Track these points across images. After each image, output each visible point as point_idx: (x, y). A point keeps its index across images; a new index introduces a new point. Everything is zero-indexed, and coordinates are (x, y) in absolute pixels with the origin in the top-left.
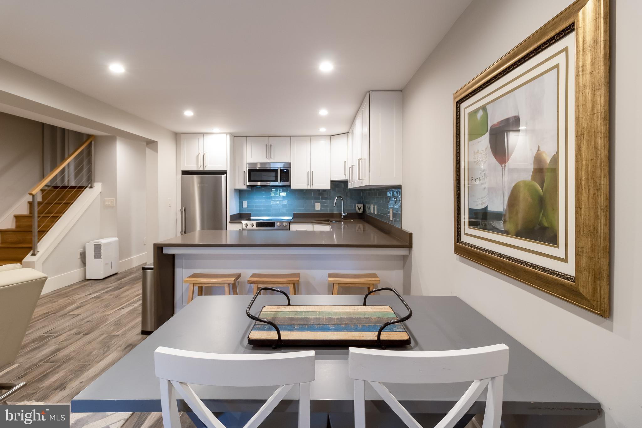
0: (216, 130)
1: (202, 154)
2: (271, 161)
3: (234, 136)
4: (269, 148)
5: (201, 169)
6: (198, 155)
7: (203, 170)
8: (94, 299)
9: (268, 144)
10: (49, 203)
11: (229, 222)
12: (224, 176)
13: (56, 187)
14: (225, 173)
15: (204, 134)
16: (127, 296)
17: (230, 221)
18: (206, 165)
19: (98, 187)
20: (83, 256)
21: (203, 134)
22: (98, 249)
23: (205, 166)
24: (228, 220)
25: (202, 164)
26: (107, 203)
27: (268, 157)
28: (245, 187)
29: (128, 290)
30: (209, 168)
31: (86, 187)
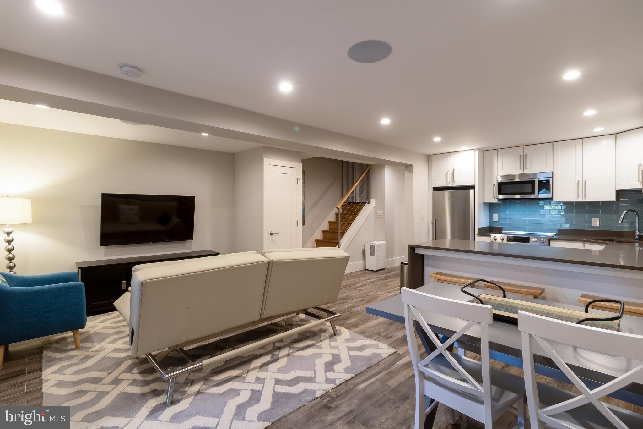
0: (464, 148)
1: (451, 172)
2: (526, 172)
3: (483, 151)
4: (523, 159)
5: (450, 185)
6: (447, 172)
7: (451, 185)
8: (371, 283)
9: (522, 155)
10: (346, 214)
11: (477, 235)
12: (472, 191)
13: (349, 203)
14: (473, 187)
15: (453, 153)
16: (391, 285)
17: (478, 233)
18: (455, 181)
19: (373, 202)
20: (364, 252)
21: (451, 153)
22: (373, 247)
23: (453, 182)
24: (476, 232)
25: (451, 180)
26: (378, 215)
27: (522, 168)
28: (495, 201)
29: (392, 281)
30: (457, 184)
31: (366, 203)
